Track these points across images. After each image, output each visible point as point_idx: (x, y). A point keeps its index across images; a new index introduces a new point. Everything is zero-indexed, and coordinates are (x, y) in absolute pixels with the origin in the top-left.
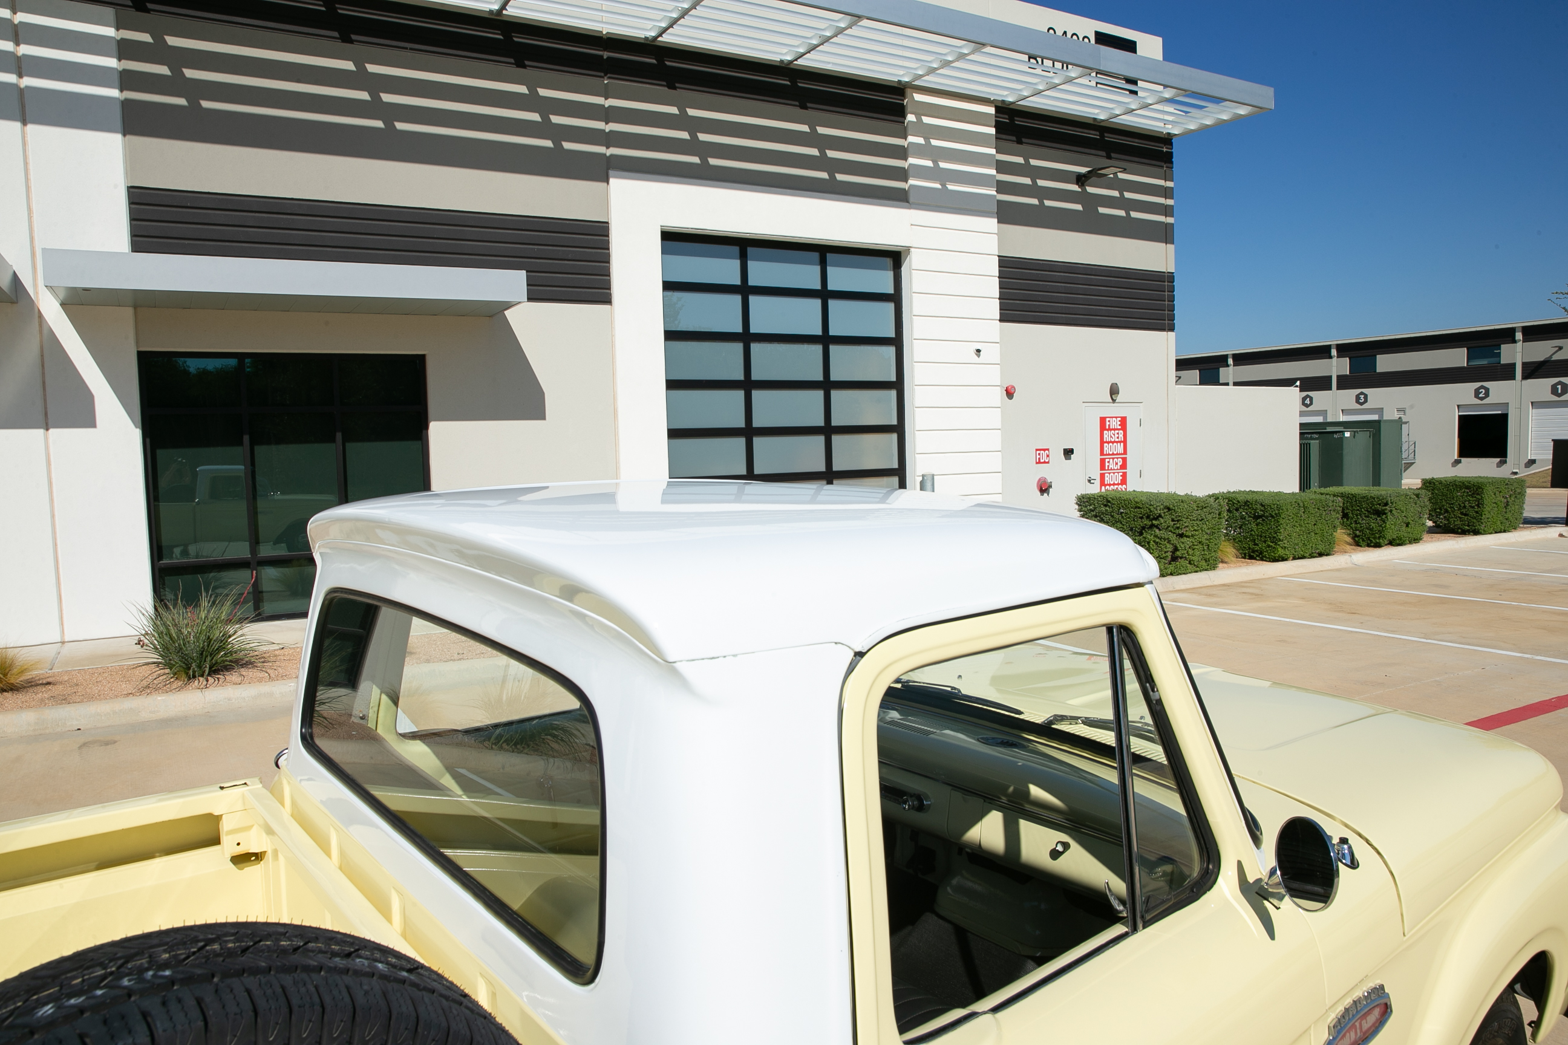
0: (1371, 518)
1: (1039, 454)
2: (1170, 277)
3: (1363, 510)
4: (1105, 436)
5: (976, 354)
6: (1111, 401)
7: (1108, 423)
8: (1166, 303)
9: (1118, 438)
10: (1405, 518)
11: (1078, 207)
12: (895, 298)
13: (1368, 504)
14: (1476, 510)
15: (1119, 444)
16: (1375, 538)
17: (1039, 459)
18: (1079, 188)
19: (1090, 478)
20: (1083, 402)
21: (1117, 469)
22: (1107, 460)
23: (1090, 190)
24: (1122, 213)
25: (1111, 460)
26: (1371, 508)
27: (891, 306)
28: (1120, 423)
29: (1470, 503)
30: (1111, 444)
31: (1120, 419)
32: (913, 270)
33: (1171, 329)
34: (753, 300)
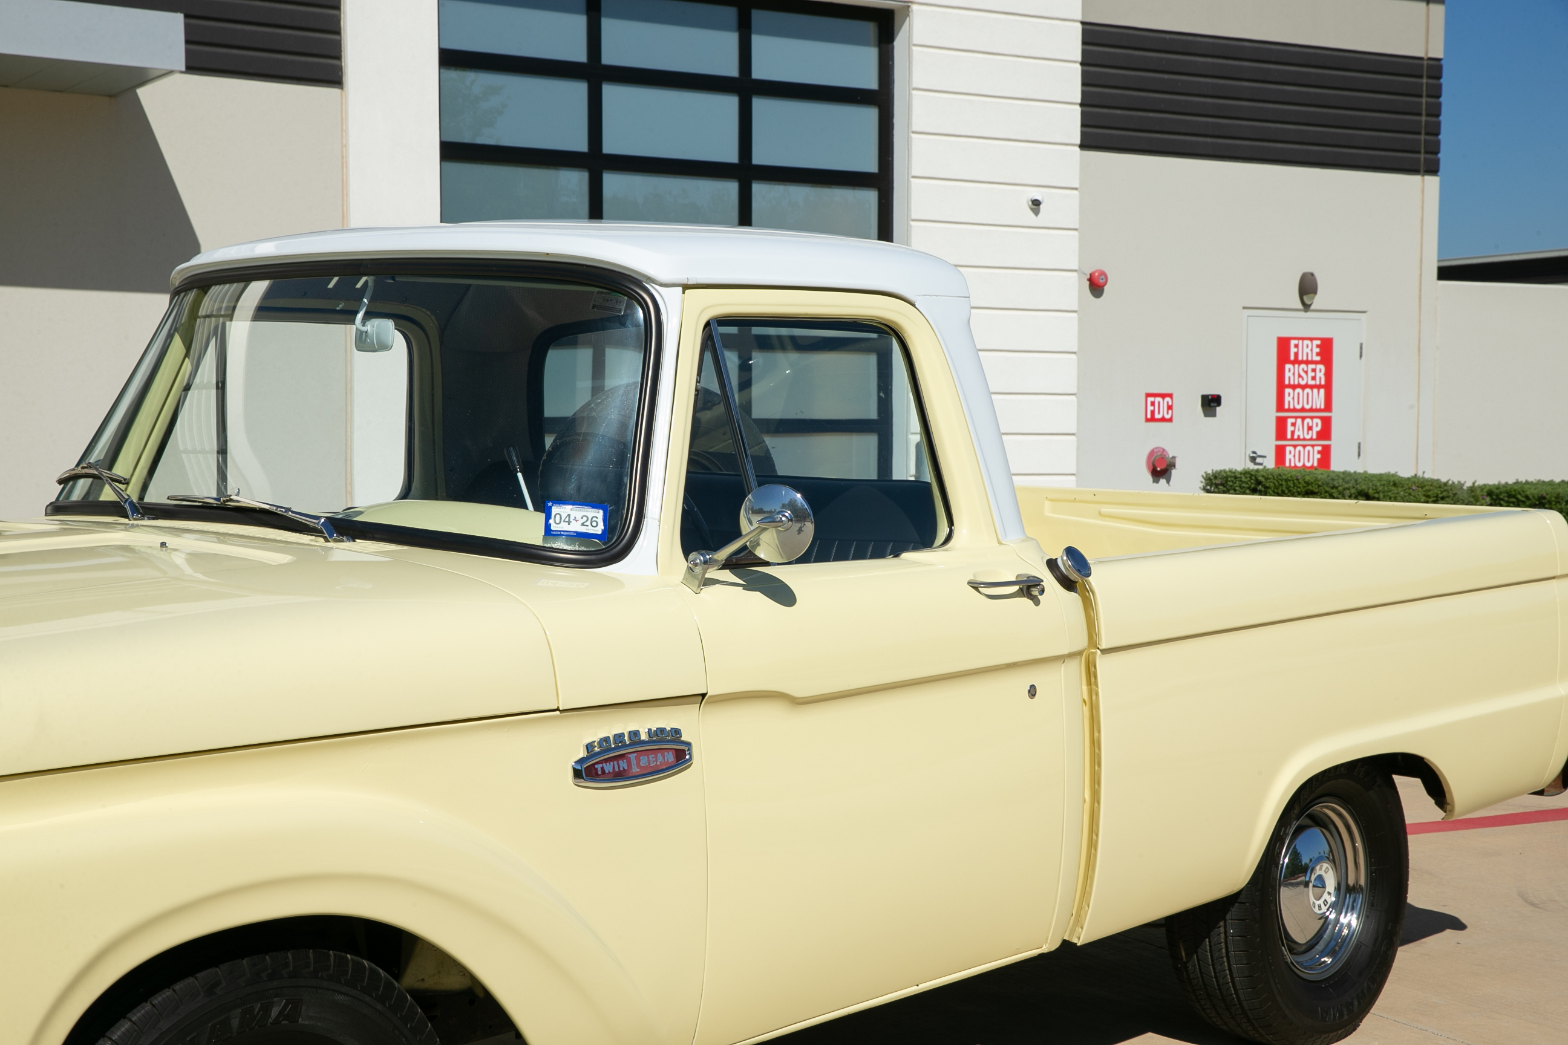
1: (1153, 404)
2: (1433, 69)
4: (1287, 374)
5: (1032, 209)
6: (1300, 306)
7: (1293, 350)
8: (1424, 118)
9: (1314, 378)
12: (881, 98)
15: (1315, 390)
17: (1153, 412)
19: (1254, 453)
20: (1244, 308)
21: (1311, 439)
22: (1290, 421)
25: (1299, 421)
27: (871, 115)
28: (1318, 350)
30: (1298, 390)
31: (1319, 342)
32: (915, 45)
33: (1432, 169)
34: (611, 93)
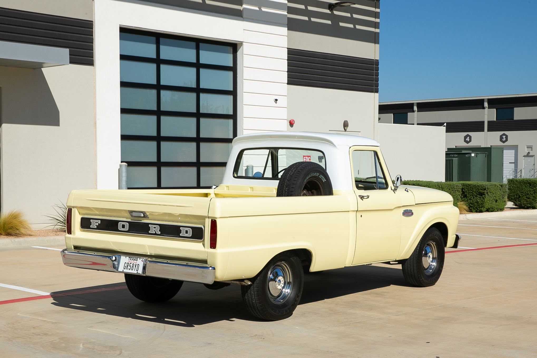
0: (478, 197)
1: (305, 159)
2: (376, 63)
3: (474, 193)
5: (275, 102)
6: (344, 130)
8: (374, 77)
10: (495, 197)
11: (329, 22)
12: (233, 69)
13: (476, 190)
14: (533, 195)
16: (479, 207)
18: (330, 11)
20: (330, 130)
23: (336, 13)
24: (351, 26)
26: (478, 191)
27: (231, 73)
29: (531, 192)
32: (244, 54)
33: (377, 91)
34: (163, 67)
